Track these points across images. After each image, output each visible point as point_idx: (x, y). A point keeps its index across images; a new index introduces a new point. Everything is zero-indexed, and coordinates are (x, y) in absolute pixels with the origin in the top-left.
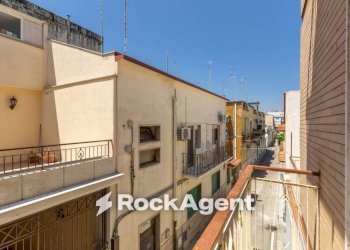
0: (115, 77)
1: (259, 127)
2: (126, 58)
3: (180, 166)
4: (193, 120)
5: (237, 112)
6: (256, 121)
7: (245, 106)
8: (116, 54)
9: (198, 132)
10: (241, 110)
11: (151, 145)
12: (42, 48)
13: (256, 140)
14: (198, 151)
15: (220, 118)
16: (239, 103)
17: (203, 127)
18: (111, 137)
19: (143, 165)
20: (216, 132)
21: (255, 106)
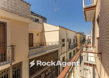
0: (59, 30)
1: (84, 39)
2: (61, 27)
3: (68, 47)
4: (70, 38)
5: (78, 35)
6: (83, 38)
7: (80, 34)
8: (59, 26)
9: (71, 40)
10: (79, 35)
11: (63, 43)
12: (42, 24)
13: (83, 43)
14: (71, 45)
15: (75, 37)
16: (79, 33)
17: (72, 39)
18: (59, 41)
19: (63, 46)
20: (74, 40)
21: (83, 33)
